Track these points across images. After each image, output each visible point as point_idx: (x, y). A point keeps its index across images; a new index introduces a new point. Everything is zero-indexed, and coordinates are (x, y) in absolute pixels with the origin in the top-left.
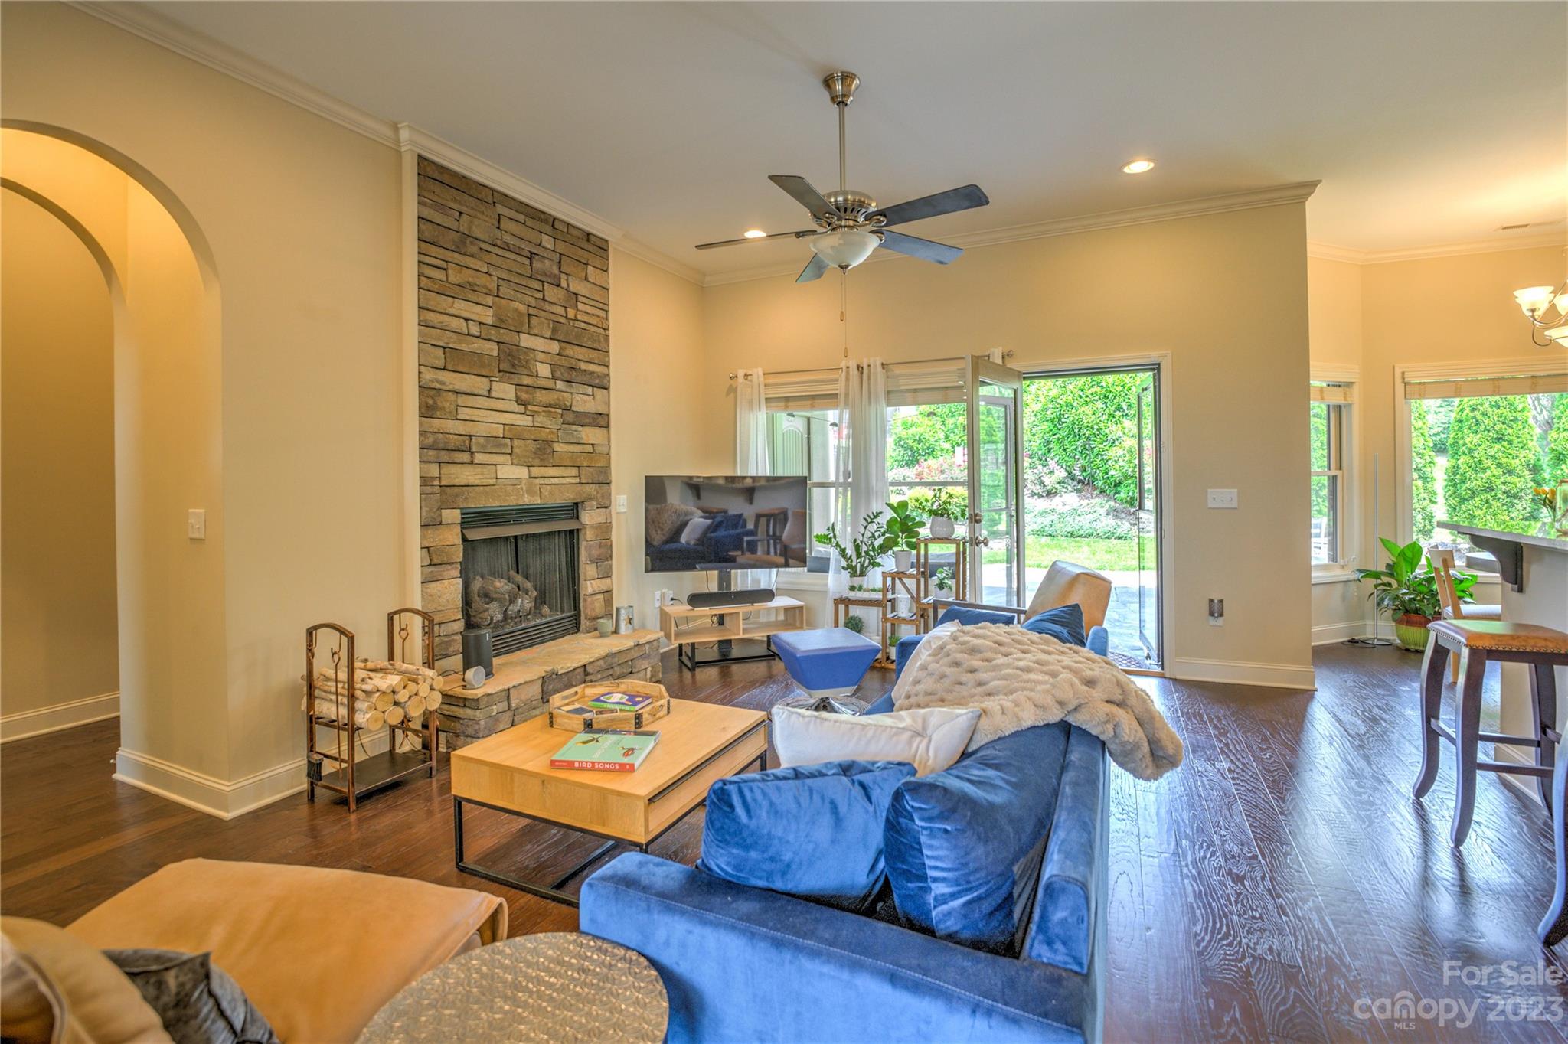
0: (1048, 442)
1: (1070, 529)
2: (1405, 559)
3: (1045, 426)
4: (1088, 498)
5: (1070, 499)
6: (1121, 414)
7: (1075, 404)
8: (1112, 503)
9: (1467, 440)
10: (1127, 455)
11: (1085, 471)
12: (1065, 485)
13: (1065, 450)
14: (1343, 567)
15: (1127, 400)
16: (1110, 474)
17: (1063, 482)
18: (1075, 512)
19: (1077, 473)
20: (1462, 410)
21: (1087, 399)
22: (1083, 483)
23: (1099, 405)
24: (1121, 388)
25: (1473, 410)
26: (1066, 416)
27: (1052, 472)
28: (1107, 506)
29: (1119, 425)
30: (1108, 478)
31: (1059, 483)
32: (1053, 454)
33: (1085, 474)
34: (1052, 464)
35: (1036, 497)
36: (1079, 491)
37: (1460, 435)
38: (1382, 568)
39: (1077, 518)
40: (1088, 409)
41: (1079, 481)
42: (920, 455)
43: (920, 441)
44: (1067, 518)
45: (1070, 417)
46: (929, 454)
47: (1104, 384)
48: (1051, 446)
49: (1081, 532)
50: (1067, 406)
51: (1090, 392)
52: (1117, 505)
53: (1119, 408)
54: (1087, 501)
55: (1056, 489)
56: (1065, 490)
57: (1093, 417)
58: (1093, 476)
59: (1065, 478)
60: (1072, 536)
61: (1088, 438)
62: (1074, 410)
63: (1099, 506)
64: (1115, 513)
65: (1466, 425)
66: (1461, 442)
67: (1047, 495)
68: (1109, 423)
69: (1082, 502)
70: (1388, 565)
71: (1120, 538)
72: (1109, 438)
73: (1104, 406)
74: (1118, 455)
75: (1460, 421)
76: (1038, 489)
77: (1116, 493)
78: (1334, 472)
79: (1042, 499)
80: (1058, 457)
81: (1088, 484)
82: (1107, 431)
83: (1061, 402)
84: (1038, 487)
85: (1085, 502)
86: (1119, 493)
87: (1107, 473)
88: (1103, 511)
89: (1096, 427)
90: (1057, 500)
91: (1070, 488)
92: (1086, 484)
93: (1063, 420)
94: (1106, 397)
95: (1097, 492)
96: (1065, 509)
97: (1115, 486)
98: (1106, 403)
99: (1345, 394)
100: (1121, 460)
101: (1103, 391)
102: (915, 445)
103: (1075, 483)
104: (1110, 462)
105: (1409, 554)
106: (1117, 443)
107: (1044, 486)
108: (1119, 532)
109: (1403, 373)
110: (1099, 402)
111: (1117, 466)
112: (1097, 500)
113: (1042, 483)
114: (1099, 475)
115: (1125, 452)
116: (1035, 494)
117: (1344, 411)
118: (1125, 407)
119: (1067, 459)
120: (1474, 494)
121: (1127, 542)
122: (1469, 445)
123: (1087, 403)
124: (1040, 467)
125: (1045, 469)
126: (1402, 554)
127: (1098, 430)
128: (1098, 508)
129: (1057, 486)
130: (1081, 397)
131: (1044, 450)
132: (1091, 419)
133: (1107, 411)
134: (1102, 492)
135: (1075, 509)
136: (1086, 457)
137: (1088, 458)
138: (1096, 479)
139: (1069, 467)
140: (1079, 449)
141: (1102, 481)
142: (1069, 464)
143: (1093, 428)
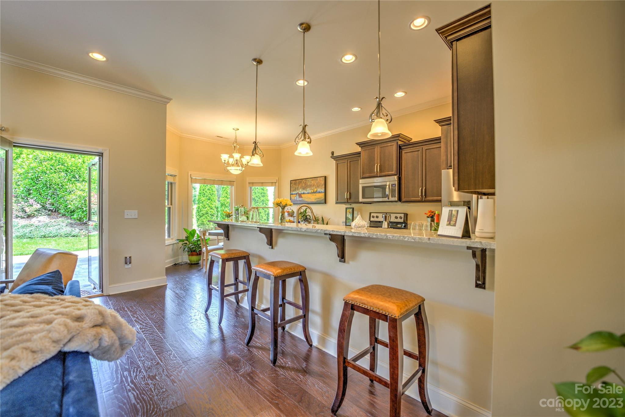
0: (29, 190)
1: (43, 234)
2: (191, 235)
3: (27, 182)
4: (55, 218)
5: (44, 219)
6: (75, 180)
7: (48, 172)
8: (69, 221)
9: (202, 199)
10: (78, 199)
11: (53, 205)
13: (40, 194)
14: (172, 239)
15: (79, 174)
16: (68, 207)
17: (39, 211)
18: (46, 225)
19: (48, 206)
20: (201, 190)
21: (56, 171)
22: (52, 211)
23: (63, 174)
24: (76, 168)
25: (203, 190)
26: (42, 178)
27: (31, 206)
28: (66, 222)
29: (73, 184)
30: (67, 209)
31: (36, 211)
32: (32, 196)
33: (53, 207)
34: (31, 201)
35: (19, 219)
36: (49, 215)
37: (200, 197)
38: (184, 238)
39: (48, 228)
40: (55, 175)
41: (49, 210)
44: (41, 229)
45: (44, 178)
47: (66, 165)
48: (31, 192)
49: (51, 235)
50: (42, 172)
51: (57, 167)
52: (72, 221)
53: (74, 177)
54: (54, 220)
56: (40, 214)
57: (59, 179)
58: (58, 208)
59: (40, 208)
60: (45, 237)
61: (55, 189)
62: (47, 175)
64: (71, 225)
65: (202, 195)
66: (200, 199)
67: (27, 217)
68: (68, 183)
69: (51, 220)
70: (186, 237)
71: (74, 236)
72: (68, 190)
73: (65, 175)
74: (73, 198)
75: (200, 193)
76: (21, 214)
77: (71, 216)
78: (169, 206)
79: (24, 219)
80: (35, 198)
81: (55, 211)
82: (67, 187)
83: (39, 170)
86: (73, 215)
87: (66, 207)
88: (64, 224)
89: (60, 184)
90: (34, 220)
92: (54, 212)
93: (40, 179)
94: (66, 171)
95: (61, 215)
96: (40, 224)
97: (71, 212)
98: (67, 174)
99: (174, 179)
100: (74, 200)
101: (65, 168)
103: (47, 211)
104: (68, 202)
105: (192, 233)
106: (72, 193)
107: (26, 212)
108: (73, 233)
109: (191, 175)
110: (62, 173)
111: (72, 203)
112: (60, 219)
113: (24, 211)
114: (62, 207)
115: (77, 197)
116: (19, 217)
117: (173, 185)
118: (77, 177)
119: (41, 199)
120: (203, 215)
121: (78, 238)
122: (202, 201)
123: (55, 172)
124: (23, 203)
125: (26, 204)
126: (190, 233)
127: (61, 186)
128: (61, 223)
129: (34, 213)
130: (51, 169)
131: (26, 194)
132: (58, 181)
133: (67, 178)
134: (64, 215)
135: (46, 224)
136: (54, 198)
137: (55, 199)
138: (60, 209)
139: (43, 203)
140: (50, 194)
141: (64, 210)
142: (43, 201)
143: (58, 185)
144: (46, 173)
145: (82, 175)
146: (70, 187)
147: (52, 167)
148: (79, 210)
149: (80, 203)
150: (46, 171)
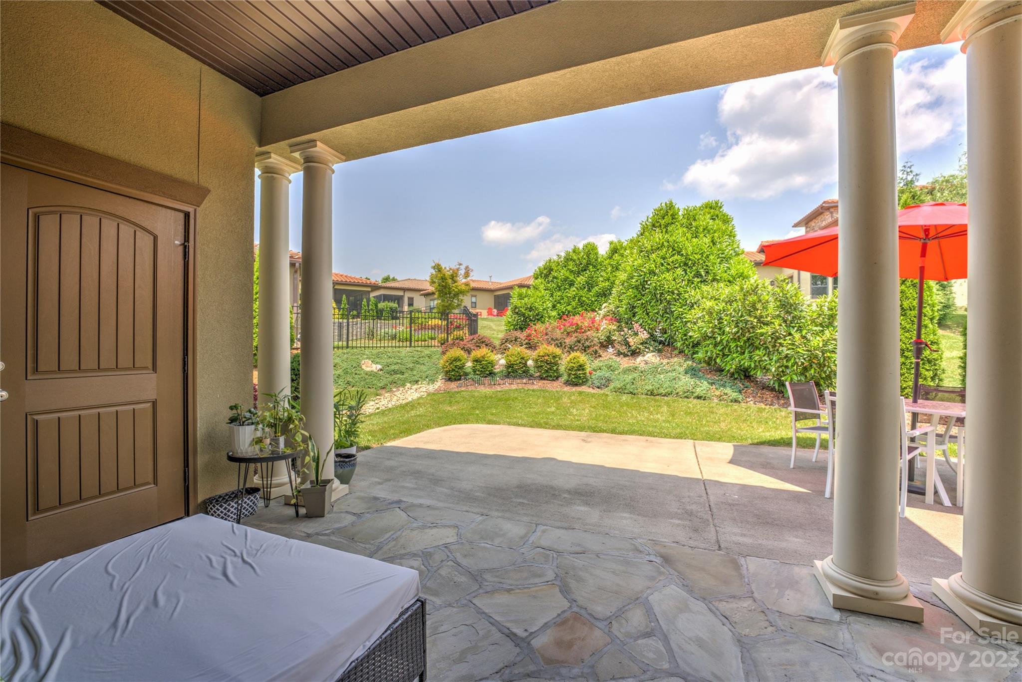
0: (634, 307)
1: (650, 387)
3: (630, 292)
4: (668, 358)
5: (651, 357)
6: (699, 280)
7: (657, 271)
8: (690, 363)
10: (707, 317)
11: (666, 333)
12: (648, 346)
13: (648, 314)
15: (705, 267)
16: (689, 335)
17: (646, 343)
18: (655, 370)
19: (658, 334)
21: (669, 267)
22: (664, 344)
23: (679, 271)
24: (700, 256)
26: (649, 283)
27: (636, 334)
28: (685, 365)
29: (697, 290)
30: (686, 339)
31: (642, 344)
32: (637, 318)
33: (665, 336)
34: (636, 326)
35: (622, 356)
36: (659, 351)
40: (668, 276)
41: (661, 343)
42: (531, 320)
43: (531, 309)
44: (649, 376)
46: (538, 320)
48: (636, 310)
50: (650, 273)
51: (671, 260)
52: (694, 365)
53: (698, 275)
54: (668, 360)
55: (640, 349)
56: (647, 350)
57: (673, 283)
58: (672, 338)
59: (647, 339)
60: (652, 394)
61: (669, 302)
62: (656, 277)
63: (679, 364)
64: (692, 372)
67: (631, 354)
69: (663, 361)
72: (688, 302)
73: (684, 273)
76: (623, 349)
77: (694, 353)
79: (627, 358)
80: (641, 321)
81: (668, 345)
82: (686, 296)
83: (644, 270)
84: (624, 347)
85: (665, 361)
86: (697, 353)
87: (685, 335)
88: (682, 370)
89: (676, 292)
90: (639, 359)
91: (651, 349)
93: (646, 287)
94: (686, 264)
95: (676, 352)
96: (647, 367)
97: (693, 347)
98: (685, 270)
100: (699, 321)
101: (683, 259)
102: (527, 313)
103: (657, 344)
104: (689, 324)
106: (695, 306)
107: (630, 346)
108: (698, 391)
110: (679, 269)
111: (696, 328)
112: (676, 359)
113: (627, 344)
114: (679, 336)
115: (705, 313)
116: (622, 353)
118: (703, 274)
119: (649, 322)
123: (668, 270)
124: (626, 330)
125: (630, 331)
127: (678, 295)
128: (677, 367)
129: (640, 346)
131: (630, 314)
132: (672, 285)
133: (687, 277)
134: (681, 352)
135: (656, 368)
136: (666, 320)
137: (668, 321)
138: (676, 341)
139: (651, 329)
140: (661, 313)
141: (682, 342)
142: (651, 327)
143: (673, 293)
144: (655, 274)
145: (711, 268)
146: (693, 294)
147: (663, 262)
148: (708, 342)
149: (711, 325)
150: (655, 269)
